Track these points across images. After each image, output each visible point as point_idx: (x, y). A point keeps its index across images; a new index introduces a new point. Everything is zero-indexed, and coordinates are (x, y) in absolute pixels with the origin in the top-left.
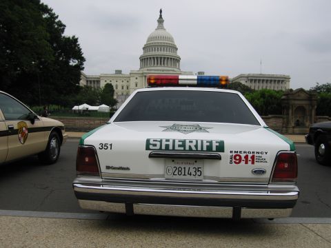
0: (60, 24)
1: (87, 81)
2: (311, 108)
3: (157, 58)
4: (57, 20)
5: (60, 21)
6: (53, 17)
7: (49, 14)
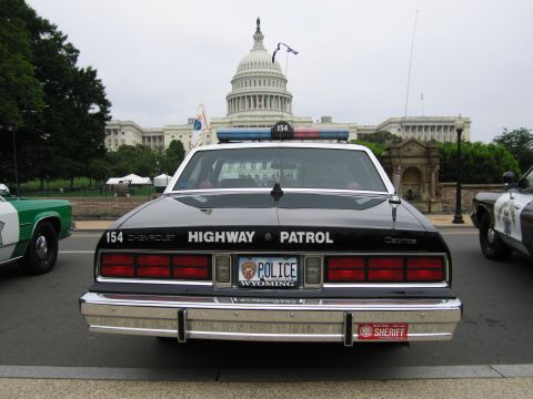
0: (70, 49)
1: (144, 138)
2: (429, 169)
3: (254, 97)
4: (65, 43)
5: (70, 45)
6: (59, 38)
7: (52, 33)
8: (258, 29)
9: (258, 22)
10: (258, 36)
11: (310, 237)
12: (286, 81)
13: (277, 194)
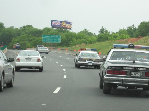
11: (143, 69)
13: (134, 62)
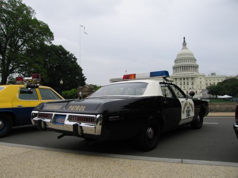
8: (184, 41)
9: (184, 38)
10: (184, 44)
12: (196, 60)
